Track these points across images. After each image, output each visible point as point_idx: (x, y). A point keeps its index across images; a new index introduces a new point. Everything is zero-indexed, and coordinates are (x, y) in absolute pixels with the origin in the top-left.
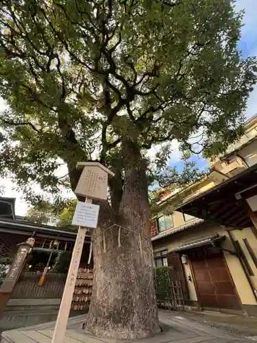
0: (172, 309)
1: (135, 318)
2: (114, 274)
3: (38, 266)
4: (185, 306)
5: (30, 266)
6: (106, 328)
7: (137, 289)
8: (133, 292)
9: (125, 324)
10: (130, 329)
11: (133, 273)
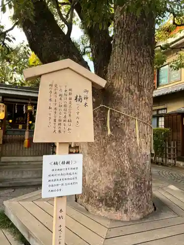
0: (162, 164)
1: (129, 205)
2: (104, 163)
3: (18, 121)
4: (177, 162)
5: (11, 121)
6: (98, 208)
7: (131, 180)
8: (127, 182)
9: (117, 209)
10: (123, 212)
11: (127, 164)
